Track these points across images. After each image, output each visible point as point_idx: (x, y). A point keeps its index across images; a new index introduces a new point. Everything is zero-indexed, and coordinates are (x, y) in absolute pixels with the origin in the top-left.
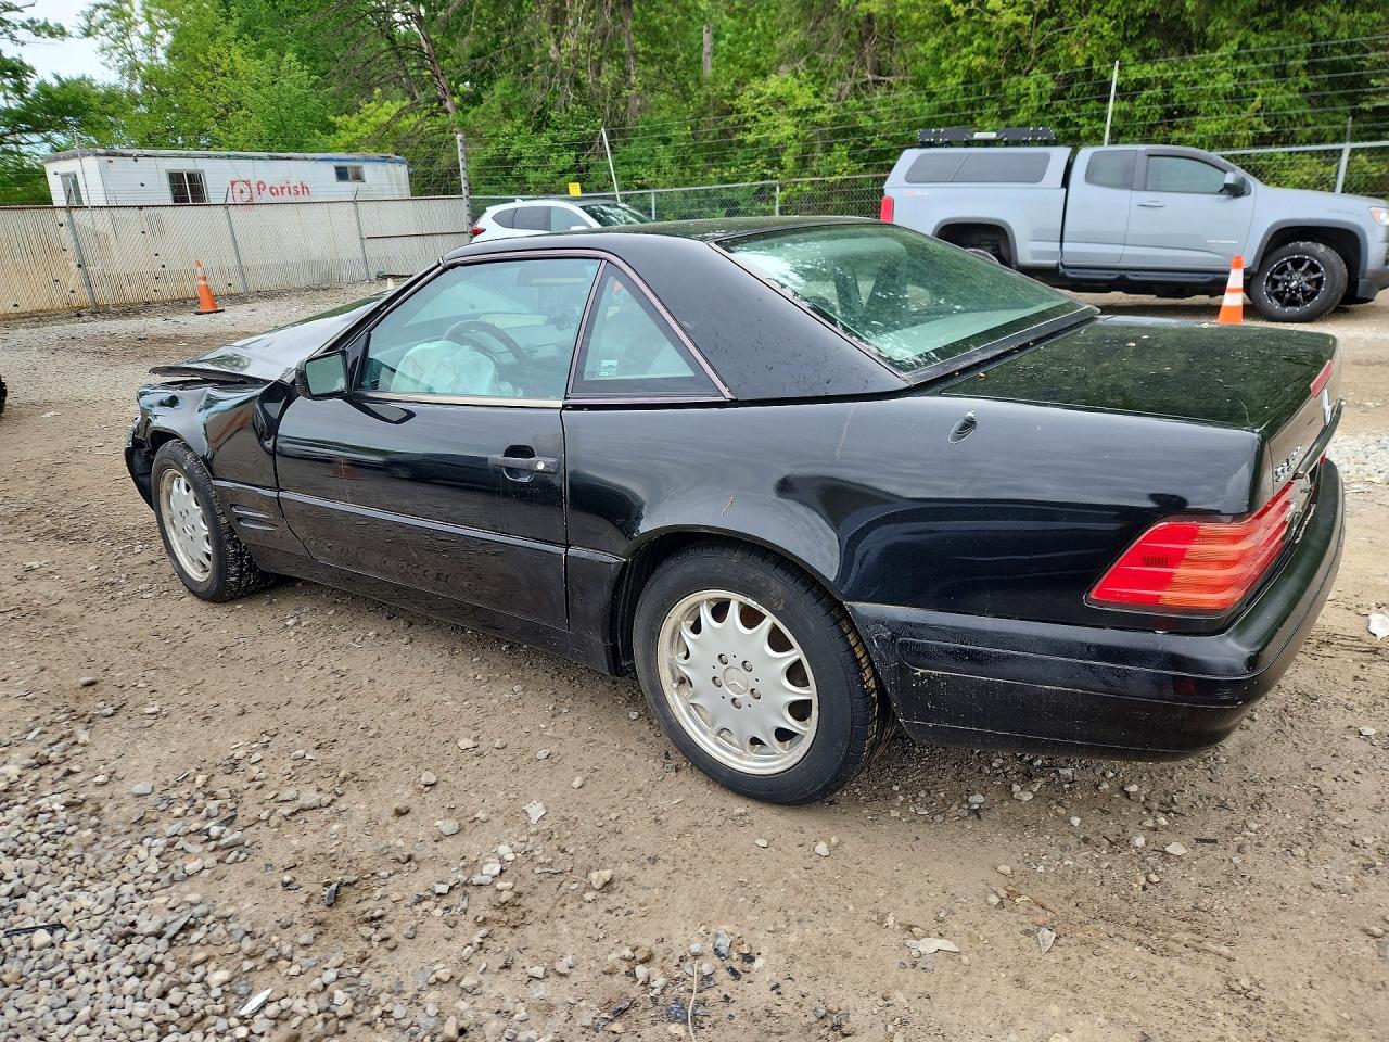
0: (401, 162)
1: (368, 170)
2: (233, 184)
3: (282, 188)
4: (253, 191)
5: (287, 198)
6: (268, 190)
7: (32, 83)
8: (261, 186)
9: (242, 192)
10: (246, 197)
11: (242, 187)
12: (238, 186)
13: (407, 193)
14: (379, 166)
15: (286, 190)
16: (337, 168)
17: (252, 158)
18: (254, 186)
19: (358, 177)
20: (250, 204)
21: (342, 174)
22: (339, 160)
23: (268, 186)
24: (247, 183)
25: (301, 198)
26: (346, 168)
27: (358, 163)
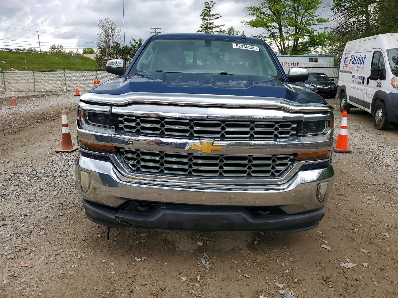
0: (332, 57)
1: (320, 59)
3: (291, 64)
4: (283, 64)
6: (287, 64)
13: (332, 65)
14: (324, 58)
16: (310, 59)
17: (285, 56)
18: (284, 63)
19: (316, 61)
22: (310, 56)
23: (288, 63)
24: (282, 62)
25: (297, 66)
26: (313, 59)
27: (317, 57)
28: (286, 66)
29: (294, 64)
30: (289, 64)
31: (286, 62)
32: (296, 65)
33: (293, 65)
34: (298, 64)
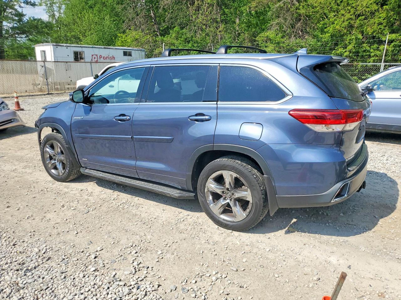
0: (143, 51)
1: (134, 53)
2: (92, 55)
5: (108, 60)
6: (102, 58)
7: (25, 19)
8: (101, 57)
9: (95, 58)
10: (96, 59)
12: (93, 57)
14: (137, 52)
15: (108, 58)
16: (124, 52)
17: (99, 48)
19: (130, 55)
20: (97, 62)
21: (125, 54)
22: (124, 49)
23: (103, 57)
24: (97, 55)
25: (112, 61)
26: (126, 52)
27: (131, 51)
28: (102, 60)
29: (110, 58)
30: (104, 58)
31: (100, 55)
32: (111, 59)
34: (113, 57)
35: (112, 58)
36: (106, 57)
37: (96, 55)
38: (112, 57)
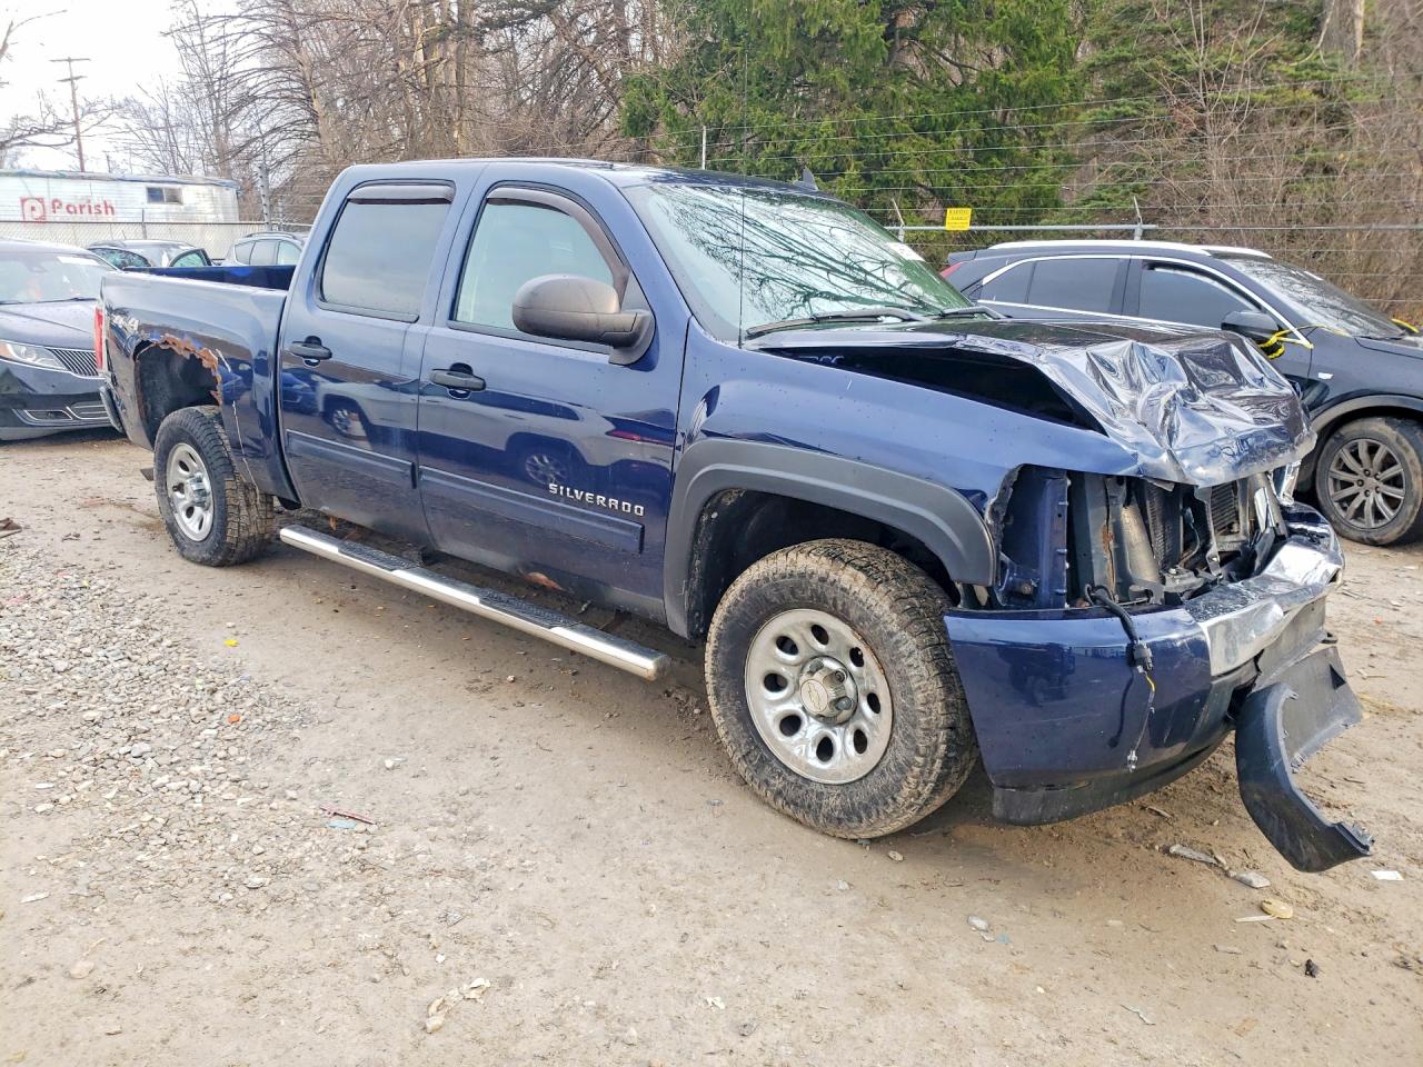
0: (228, 186)
1: (188, 193)
2: (23, 201)
3: (81, 207)
4: (47, 209)
5: (86, 216)
6: (64, 209)
8: (57, 204)
9: (33, 209)
10: (37, 214)
11: (34, 204)
12: (28, 204)
13: (234, 218)
14: (201, 189)
15: (86, 210)
16: (150, 189)
17: (47, 177)
18: (48, 204)
19: (175, 198)
20: (41, 221)
21: (154, 195)
22: (153, 181)
23: (64, 206)
24: (40, 200)
25: (104, 217)
26: (160, 190)
27: (178, 186)
28: (62, 214)
29: (93, 211)
30: (71, 209)
31: (55, 201)
32: (100, 212)
33: (90, 212)
34: (106, 207)
35: (103, 210)
36: (77, 206)
37: (38, 199)
38: (102, 206)
